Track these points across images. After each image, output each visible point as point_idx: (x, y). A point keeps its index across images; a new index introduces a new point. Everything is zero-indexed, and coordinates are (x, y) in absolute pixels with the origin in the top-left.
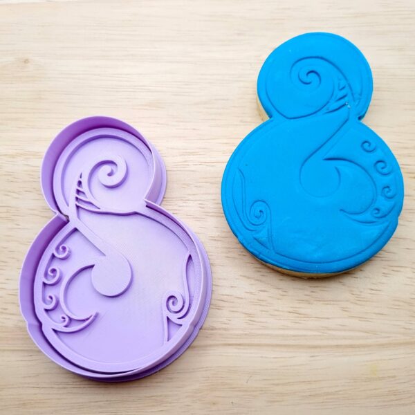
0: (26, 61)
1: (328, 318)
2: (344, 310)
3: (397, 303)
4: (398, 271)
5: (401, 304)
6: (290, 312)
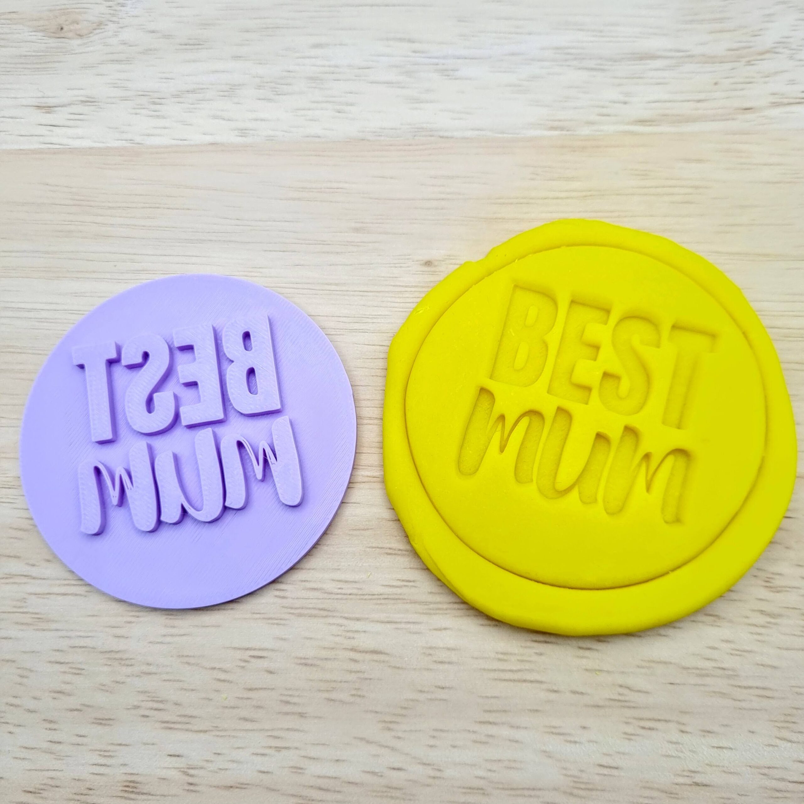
3: (647, 793)
4: (650, 729)
5: (655, 794)
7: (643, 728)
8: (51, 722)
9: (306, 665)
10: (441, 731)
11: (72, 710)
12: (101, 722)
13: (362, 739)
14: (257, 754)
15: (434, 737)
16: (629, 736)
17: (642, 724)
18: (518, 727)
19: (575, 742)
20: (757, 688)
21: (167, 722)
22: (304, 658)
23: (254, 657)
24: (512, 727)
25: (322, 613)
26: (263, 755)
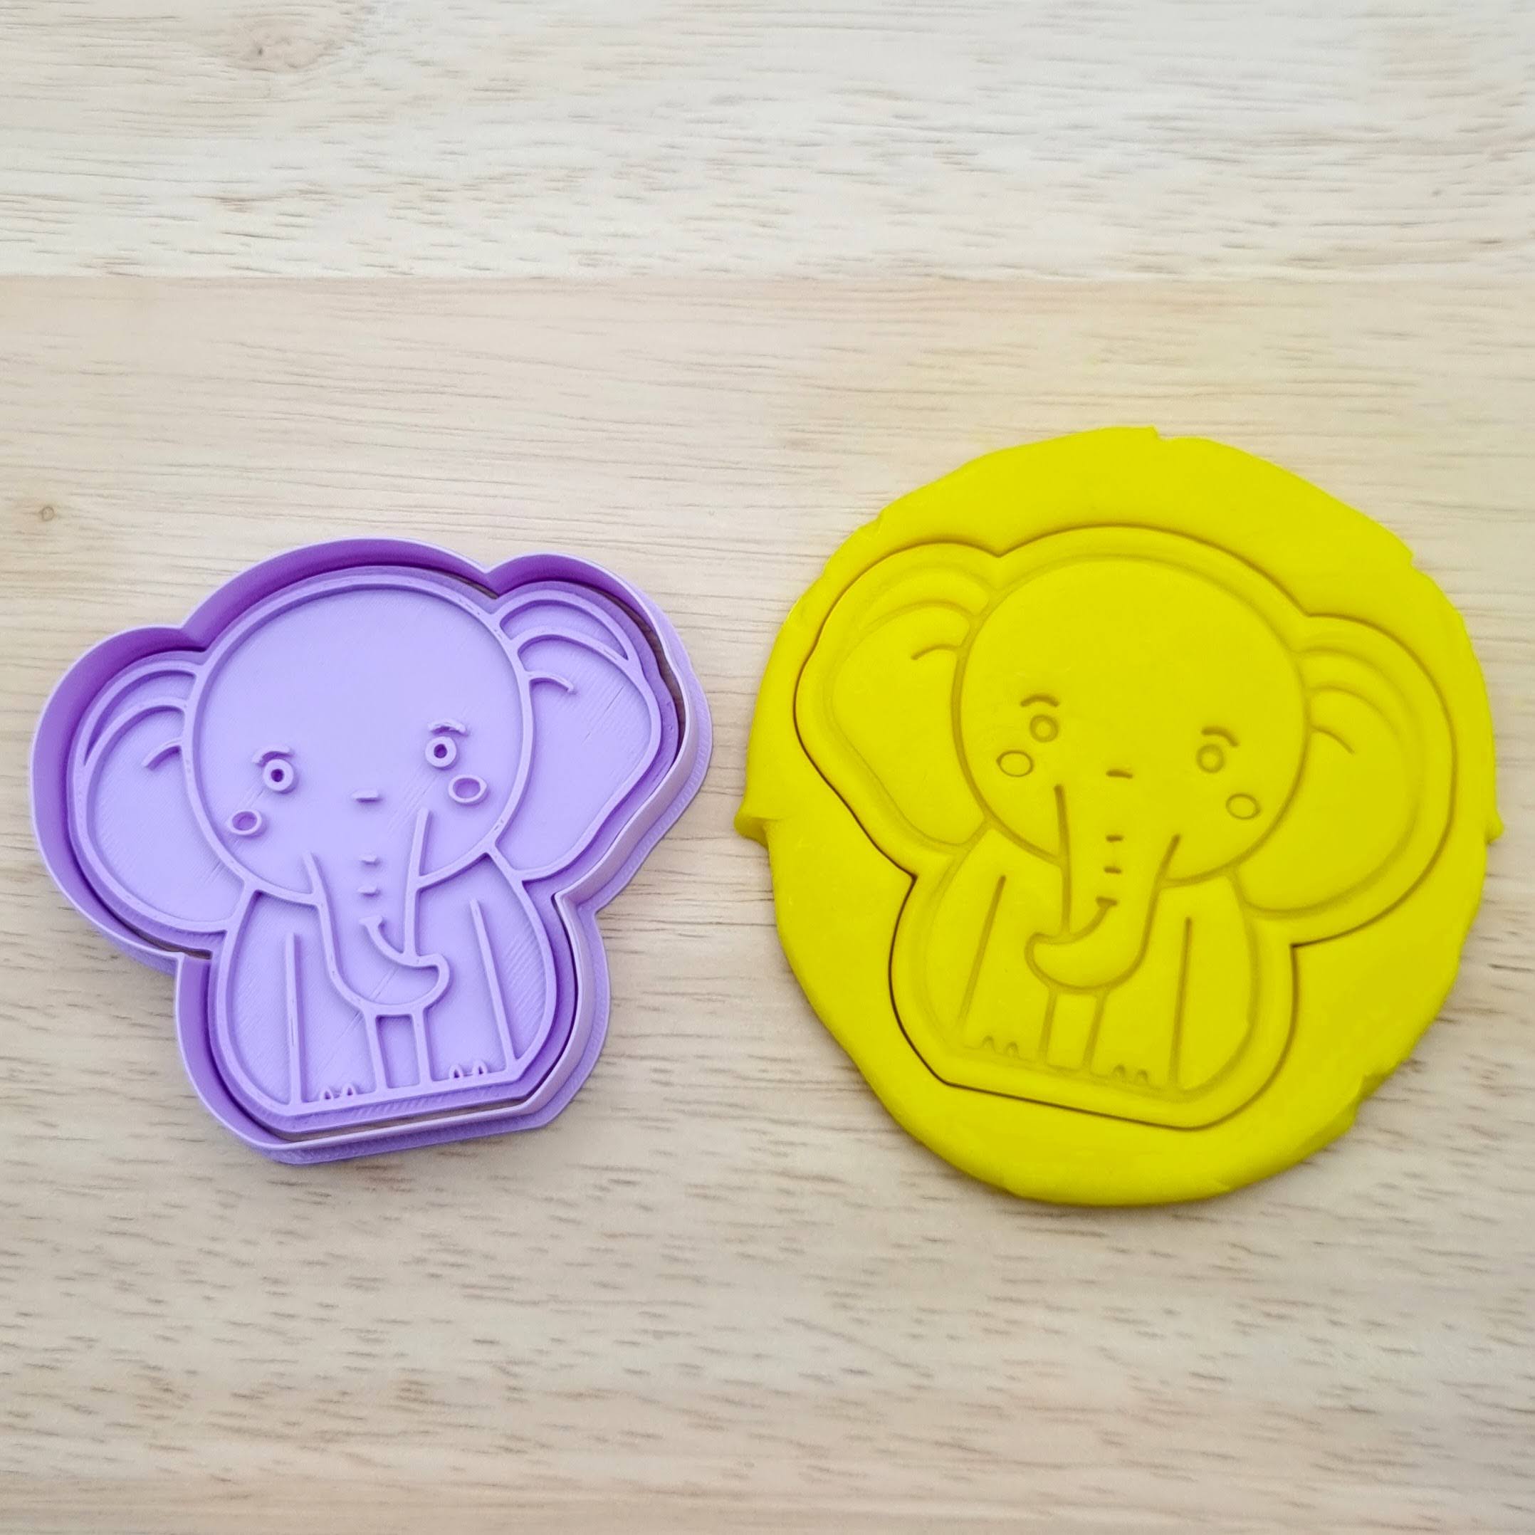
0: (47, 513)
1: (1058, 1467)
2: (1110, 1440)
3: (1272, 1421)
4: (1281, 1317)
5: (1285, 1423)
6: (939, 1444)
7: (1268, 1315)
8: (276, 1282)
9: (705, 1197)
10: (933, 1311)
11: (310, 1263)
12: (360, 1284)
13: (797, 1322)
14: (624, 1343)
15: (919, 1322)
16: (1243, 1328)
17: (1267, 1308)
18: (1059, 1309)
19: (1154, 1336)
20: (1462, 1255)
21: (473, 1287)
22: (703, 1187)
23: (618, 1182)
24: (1050, 1307)
25: (732, 1111)
26: (634, 1344)
